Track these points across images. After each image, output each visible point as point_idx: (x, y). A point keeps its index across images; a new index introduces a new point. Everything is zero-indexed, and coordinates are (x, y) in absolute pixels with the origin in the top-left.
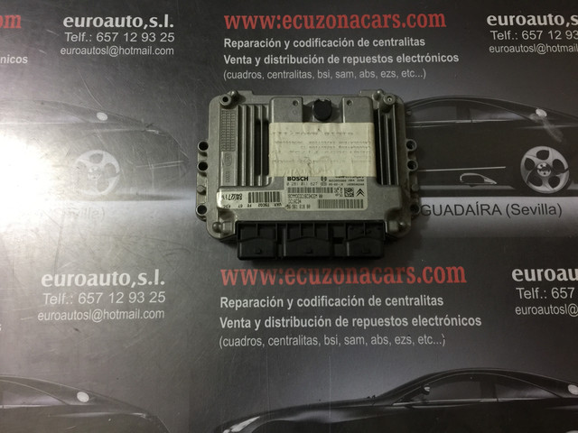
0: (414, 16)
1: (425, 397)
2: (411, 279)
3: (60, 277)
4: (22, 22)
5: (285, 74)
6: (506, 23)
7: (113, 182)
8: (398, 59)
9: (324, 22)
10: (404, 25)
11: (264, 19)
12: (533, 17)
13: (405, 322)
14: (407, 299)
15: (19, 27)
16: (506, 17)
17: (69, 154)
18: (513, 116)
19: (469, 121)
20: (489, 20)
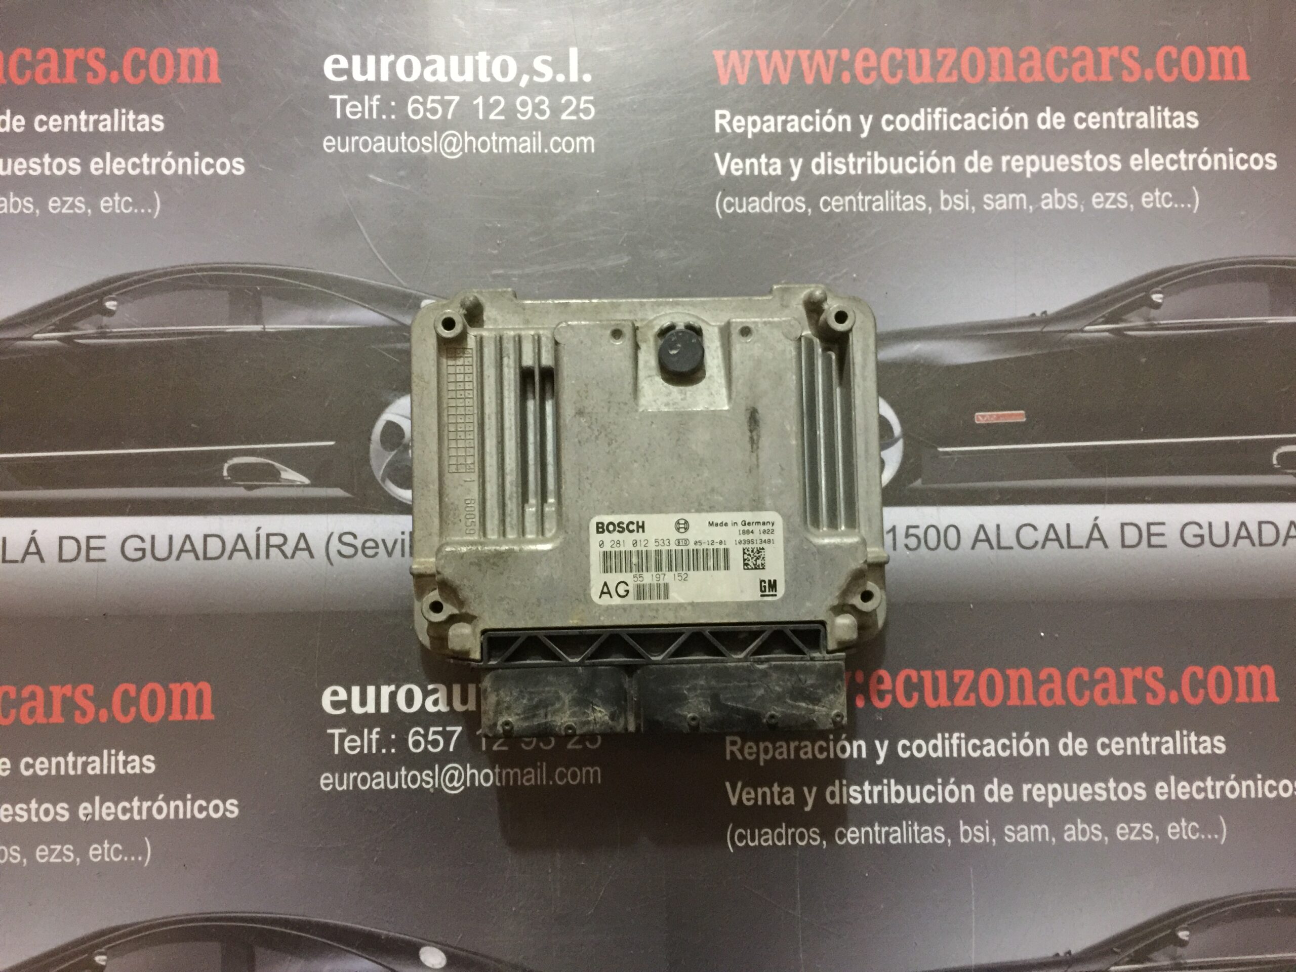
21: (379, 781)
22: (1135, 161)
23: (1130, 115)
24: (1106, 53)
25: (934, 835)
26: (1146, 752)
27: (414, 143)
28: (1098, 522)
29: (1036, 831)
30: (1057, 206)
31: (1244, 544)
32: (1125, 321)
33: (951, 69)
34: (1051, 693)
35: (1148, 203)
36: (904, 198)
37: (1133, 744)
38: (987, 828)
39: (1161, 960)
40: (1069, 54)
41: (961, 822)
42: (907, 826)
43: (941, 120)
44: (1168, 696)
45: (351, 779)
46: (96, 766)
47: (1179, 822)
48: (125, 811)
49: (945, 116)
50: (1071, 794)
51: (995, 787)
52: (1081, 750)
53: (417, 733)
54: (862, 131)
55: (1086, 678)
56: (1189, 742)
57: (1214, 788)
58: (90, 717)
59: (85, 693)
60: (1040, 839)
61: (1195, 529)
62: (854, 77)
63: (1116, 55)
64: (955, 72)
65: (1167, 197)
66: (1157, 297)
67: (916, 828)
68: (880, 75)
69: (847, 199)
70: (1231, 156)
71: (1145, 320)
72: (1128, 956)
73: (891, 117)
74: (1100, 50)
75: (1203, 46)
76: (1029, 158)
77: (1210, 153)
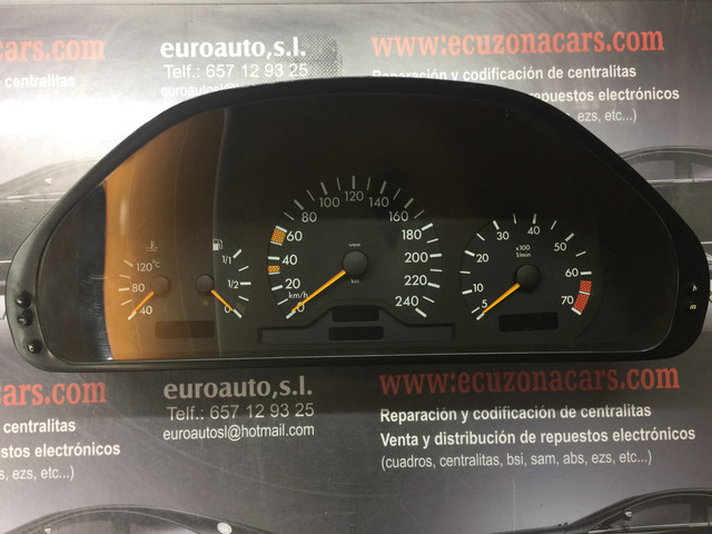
21: (195, 434)
22: (601, 96)
23: (598, 70)
24: (586, 36)
25: (493, 461)
33: (501, 46)
34: (556, 385)
40: (566, 37)
45: (179, 434)
46: (44, 427)
48: (59, 452)
55: (575, 375)
58: (40, 402)
59: (38, 390)
75: (639, 33)
77: (643, 90)
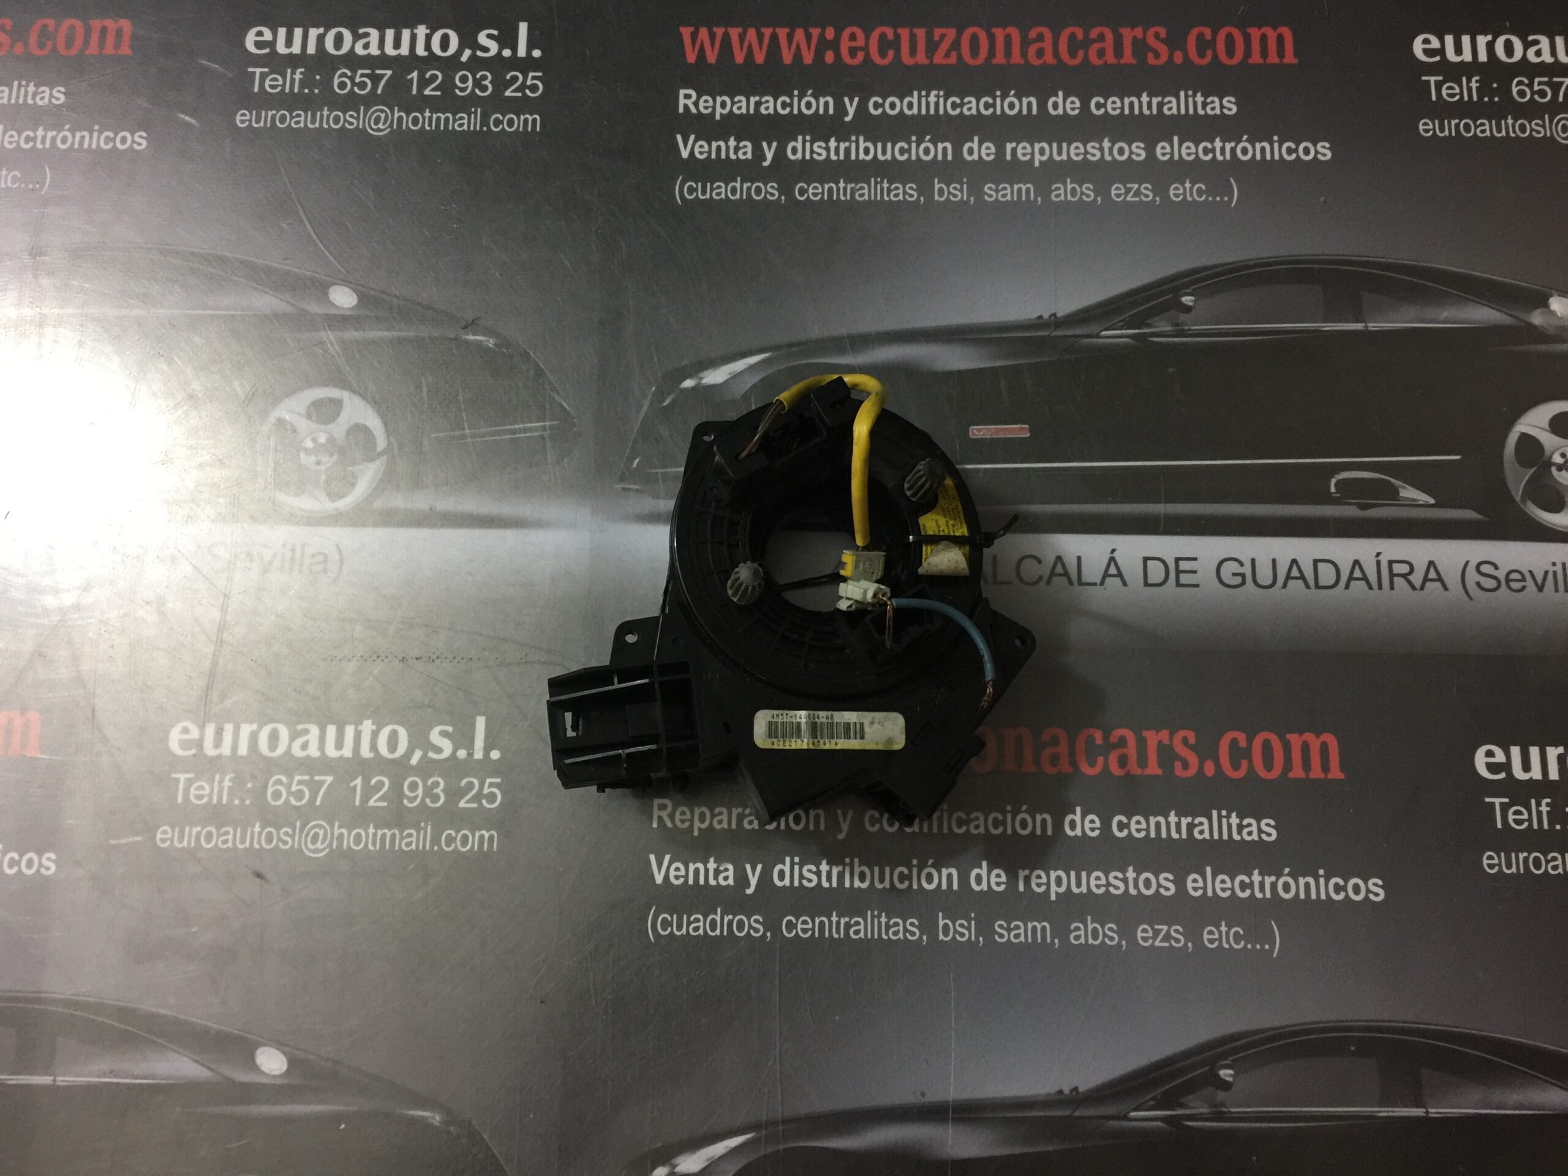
0: (1208, 32)
1: (1221, 1096)
2: (1186, 766)
3: (219, 732)
4: (134, 37)
5: (842, 190)
6: (1467, 56)
7: (368, 475)
8: (1159, 151)
9: (956, 45)
10: (1178, 57)
11: (790, 37)
12: (1544, 42)
13: (1166, 885)
14: (1173, 818)
15: (126, 50)
16: (1466, 40)
17: (250, 398)
18: (1482, 314)
19: (1359, 326)
20: (1418, 47)
26: (1175, 836)
27: (337, 120)
28: (1115, 555)
29: (1034, 928)
30: (1069, 198)
31: (1296, 585)
32: (1149, 326)
35: (1177, 196)
36: (892, 187)
37: (1158, 824)
38: (973, 922)
39: (1196, 1106)
41: (940, 914)
42: (873, 917)
43: (937, 104)
44: (1201, 767)
47: (1218, 927)
49: (941, 100)
50: (1079, 885)
51: (984, 872)
52: (1093, 830)
53: (279, 782)
54: (847, 114)
56: (1230, 826)
57: (1262, 885)
60: (1039, 941)
61: (1232, 567)
62: (838, 56)
63: (1140, 36)
64: (954, 54)
65: (1199, 189)
66: (1187, 300)
67: (884, 920)
68: (867, 54)
69: (826, 186)
70: (1276, 145)
71: (1172, 326)
72: (1152, 1099)
73: (880, 101)
74: (1122, 31)
76: (1037, 146)
